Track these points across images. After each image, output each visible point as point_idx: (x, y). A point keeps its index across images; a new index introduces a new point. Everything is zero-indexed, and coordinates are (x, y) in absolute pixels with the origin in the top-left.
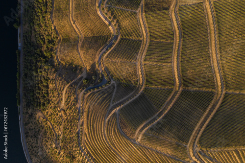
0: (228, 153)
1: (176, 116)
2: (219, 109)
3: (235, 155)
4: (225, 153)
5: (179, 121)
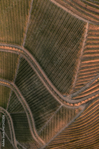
0: (83, 68)
1: (32, 99)
2: (36, 58)
3: (87, 62)
5: (38, 99)
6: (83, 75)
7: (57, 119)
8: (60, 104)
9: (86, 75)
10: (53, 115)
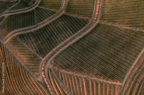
1: (48, 31)
4: (74, 78)
5: (48, 36)
6: (71, 79)
7: (29, 55)
8: (43, 57)
9: (72, 82)
10: (33, 51)
